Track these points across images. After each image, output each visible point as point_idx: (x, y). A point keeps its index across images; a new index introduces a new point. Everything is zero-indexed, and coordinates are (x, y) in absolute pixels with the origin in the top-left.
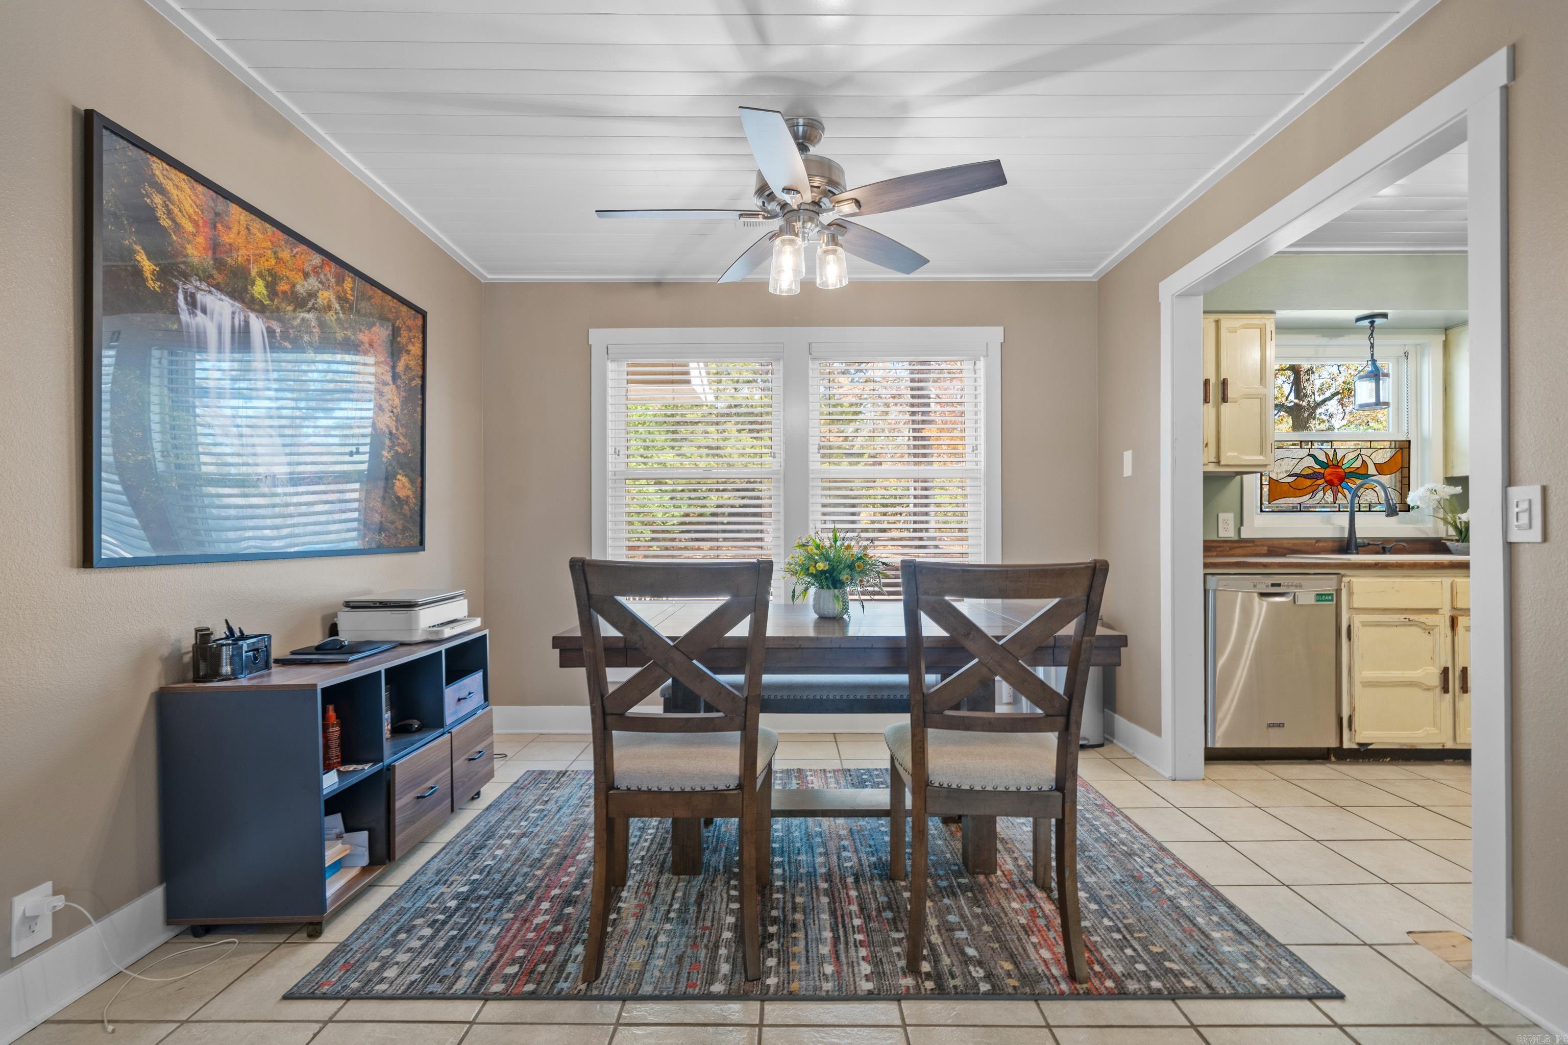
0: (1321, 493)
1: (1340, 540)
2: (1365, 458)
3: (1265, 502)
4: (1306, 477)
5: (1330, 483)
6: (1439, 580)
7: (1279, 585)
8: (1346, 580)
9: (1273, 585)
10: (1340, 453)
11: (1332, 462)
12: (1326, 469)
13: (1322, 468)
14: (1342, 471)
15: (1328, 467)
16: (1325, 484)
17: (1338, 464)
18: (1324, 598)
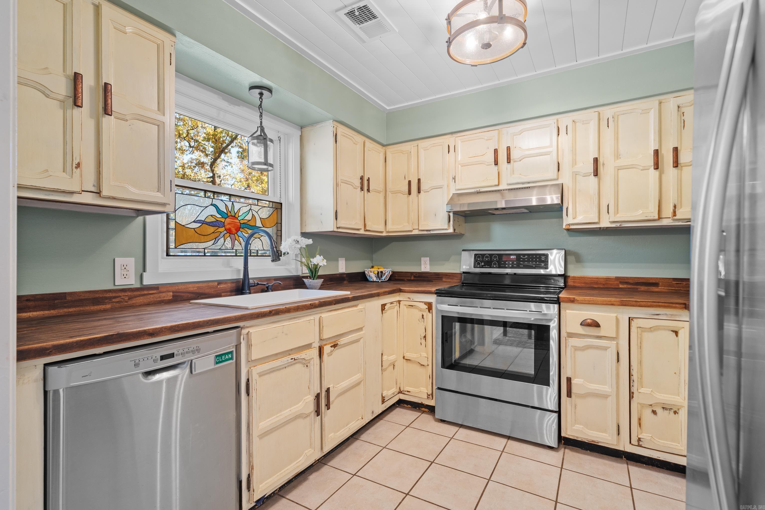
0: (222, 239)
1: (236, 281)
2: (254, 213)
3: (172, 245)
4: (209, 224)
5: (229, 231)
6: (313, 317)
7: (172, 356)
8: (244, 331)
9: (163, 358)
10: (237, 206)
11: (230, 212)
12: (226, 218)
13: (222, 217)
14: (238, 221)
15: (227, 217)
16: (225, 232)
17: (235, 215)
18: (223, 358)
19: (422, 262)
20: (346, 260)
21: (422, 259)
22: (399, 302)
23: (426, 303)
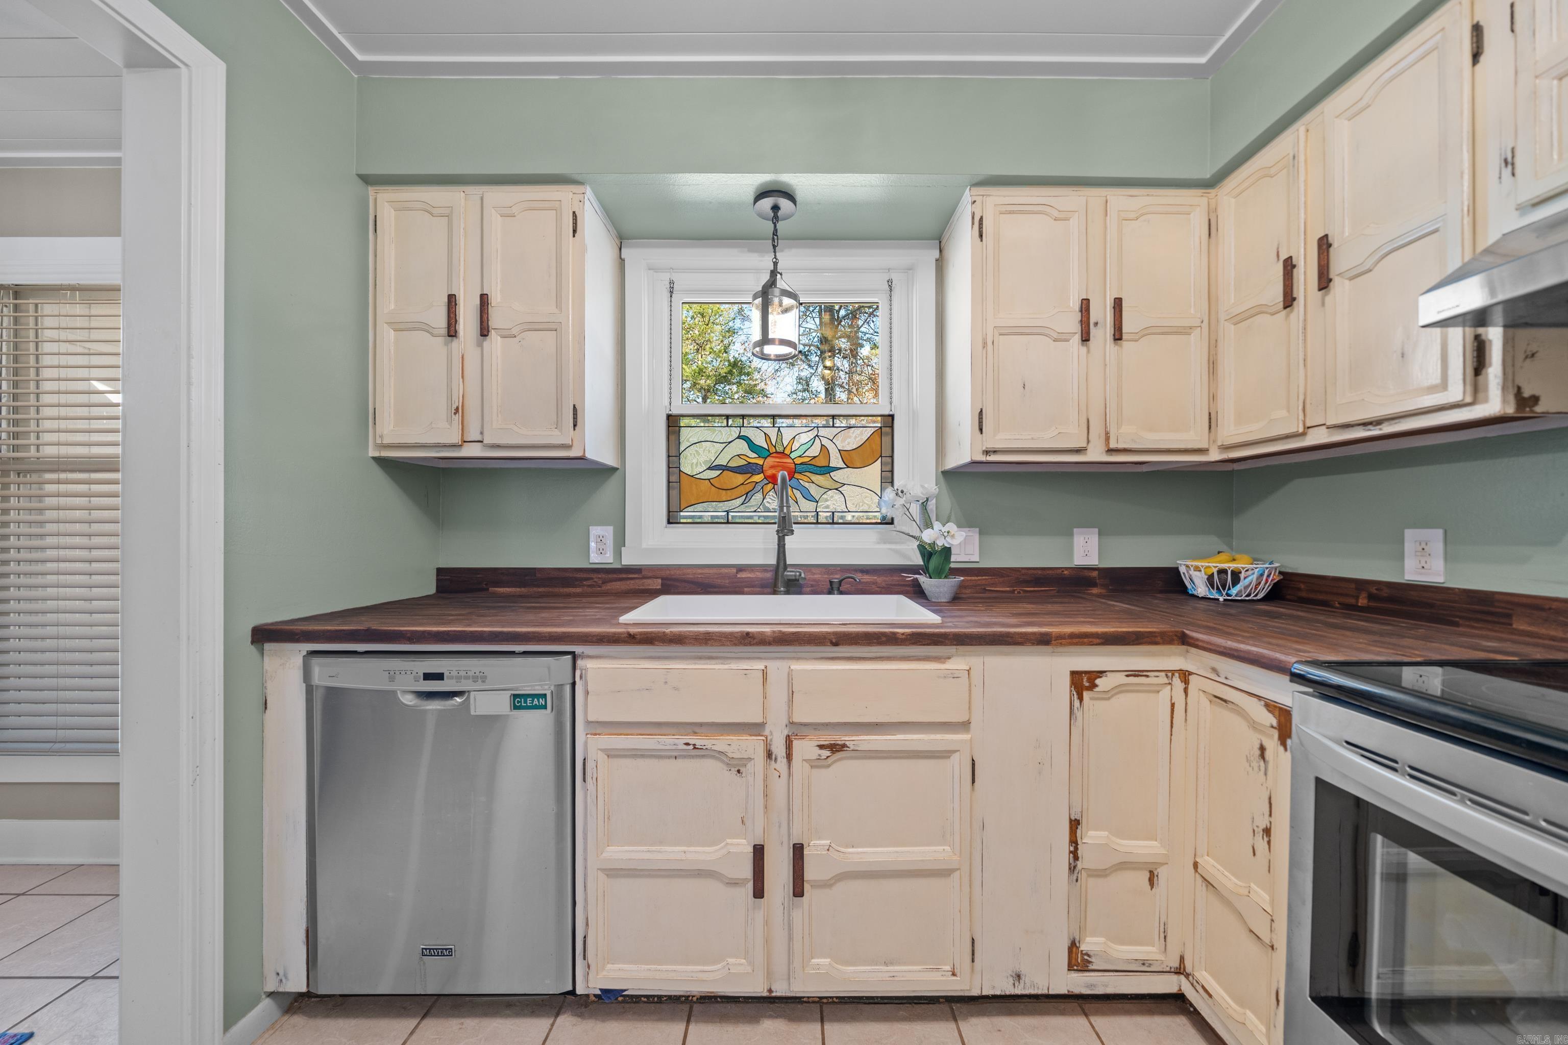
0: (759, 496)
2: (825, 442)
4: (736, 470)
5: (773, 480)
6: (760, 665)
7: (439, 677)
8: (584, 664)
9: (428, 677)
10: (787, 434)
11: (775, 447)
12: (766, 458)
13: (759, 457)
14: (791, 461)
15: (768, 456)
16: (765, 481)
17: (784, 451)
18: (528, 702)
19: (1409, 547)
20: (1099, 534)
21: (1409, 534)
22: (1185, 676)
23: (1271, 706)
